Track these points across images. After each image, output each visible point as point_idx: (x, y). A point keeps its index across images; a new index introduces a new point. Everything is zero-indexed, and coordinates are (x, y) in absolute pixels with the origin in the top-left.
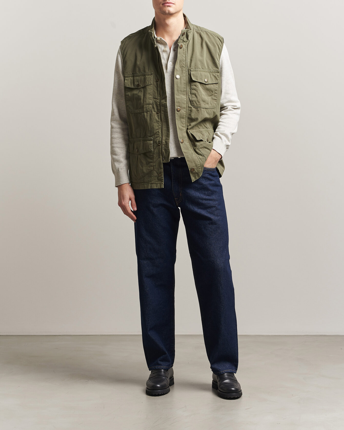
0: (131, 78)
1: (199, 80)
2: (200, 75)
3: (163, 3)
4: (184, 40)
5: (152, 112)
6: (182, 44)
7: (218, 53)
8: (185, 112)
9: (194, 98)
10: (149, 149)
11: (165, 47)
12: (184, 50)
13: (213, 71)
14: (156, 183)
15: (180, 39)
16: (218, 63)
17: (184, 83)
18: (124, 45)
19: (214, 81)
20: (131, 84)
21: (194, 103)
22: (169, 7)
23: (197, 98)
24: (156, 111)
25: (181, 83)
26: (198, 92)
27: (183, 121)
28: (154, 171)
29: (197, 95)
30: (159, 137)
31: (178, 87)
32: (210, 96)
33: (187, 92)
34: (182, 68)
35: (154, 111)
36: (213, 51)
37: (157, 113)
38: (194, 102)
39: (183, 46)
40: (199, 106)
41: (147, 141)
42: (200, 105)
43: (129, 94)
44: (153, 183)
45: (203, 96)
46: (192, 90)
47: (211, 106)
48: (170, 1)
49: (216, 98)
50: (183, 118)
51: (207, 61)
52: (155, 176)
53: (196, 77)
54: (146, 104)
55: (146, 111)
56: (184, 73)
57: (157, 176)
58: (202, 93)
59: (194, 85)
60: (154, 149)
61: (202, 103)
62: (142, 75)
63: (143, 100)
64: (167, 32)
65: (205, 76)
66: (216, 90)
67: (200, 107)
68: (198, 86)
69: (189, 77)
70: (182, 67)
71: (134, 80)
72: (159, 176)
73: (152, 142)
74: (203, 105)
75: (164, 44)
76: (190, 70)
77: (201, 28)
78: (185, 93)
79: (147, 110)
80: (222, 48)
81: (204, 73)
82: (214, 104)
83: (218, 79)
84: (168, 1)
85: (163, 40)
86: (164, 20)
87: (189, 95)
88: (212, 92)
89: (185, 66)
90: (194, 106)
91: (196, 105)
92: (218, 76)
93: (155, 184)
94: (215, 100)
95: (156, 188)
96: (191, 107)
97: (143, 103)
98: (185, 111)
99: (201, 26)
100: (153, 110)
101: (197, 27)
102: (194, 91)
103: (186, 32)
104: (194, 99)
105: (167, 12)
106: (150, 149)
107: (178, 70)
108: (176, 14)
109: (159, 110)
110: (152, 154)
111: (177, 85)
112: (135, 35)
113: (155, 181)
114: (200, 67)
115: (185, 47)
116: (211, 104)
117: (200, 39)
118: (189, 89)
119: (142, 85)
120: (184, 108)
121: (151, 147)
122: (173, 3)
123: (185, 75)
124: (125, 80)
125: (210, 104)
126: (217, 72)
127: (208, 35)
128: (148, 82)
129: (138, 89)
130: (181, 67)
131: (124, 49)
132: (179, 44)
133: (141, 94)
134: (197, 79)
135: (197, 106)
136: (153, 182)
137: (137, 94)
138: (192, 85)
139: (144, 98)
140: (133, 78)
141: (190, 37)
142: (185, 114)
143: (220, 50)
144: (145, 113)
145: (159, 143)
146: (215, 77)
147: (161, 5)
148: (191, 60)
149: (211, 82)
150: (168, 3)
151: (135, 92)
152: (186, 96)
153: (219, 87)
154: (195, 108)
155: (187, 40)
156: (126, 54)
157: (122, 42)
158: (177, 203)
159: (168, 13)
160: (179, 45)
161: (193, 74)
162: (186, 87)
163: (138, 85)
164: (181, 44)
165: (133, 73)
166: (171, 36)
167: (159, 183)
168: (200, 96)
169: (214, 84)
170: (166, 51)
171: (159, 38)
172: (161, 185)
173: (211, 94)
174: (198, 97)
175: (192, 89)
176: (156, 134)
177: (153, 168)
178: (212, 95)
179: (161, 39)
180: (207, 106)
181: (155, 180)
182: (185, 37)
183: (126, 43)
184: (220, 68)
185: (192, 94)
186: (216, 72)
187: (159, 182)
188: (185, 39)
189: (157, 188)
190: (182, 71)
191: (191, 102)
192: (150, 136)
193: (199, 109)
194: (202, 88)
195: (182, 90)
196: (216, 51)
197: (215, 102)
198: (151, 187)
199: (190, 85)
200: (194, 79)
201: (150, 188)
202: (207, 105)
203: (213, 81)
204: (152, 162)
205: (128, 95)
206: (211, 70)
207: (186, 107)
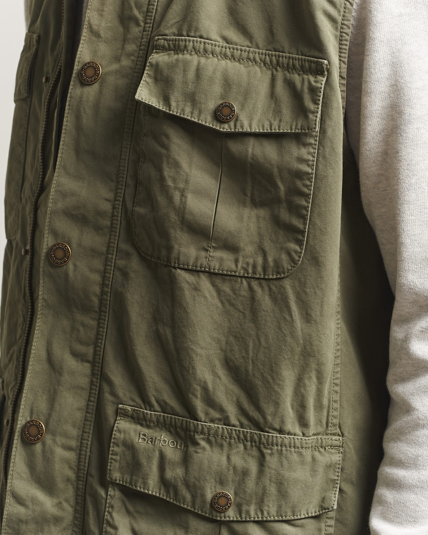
1: (173, 104)
2: (191, 74)
8: (96, 277)
9: (143, 204)
13: (297, 63)
19: (288, 118)
31: (79, 127)
32: (264, 203)
33: (123, 162)
34: (128, 28)
40: (165, 252)
42: (169, 247)
47: (260, 260)
50: (86, 309)
56: (130, 55)
61: (181, 236)
66: (299, 176)
67: (169, 259)
70: (127, 23)
74: (190, 250)
78: (113, 169)
82: (285, 257)
87: (129, 186)
88: (271, 181)
89: (140, 17)
90: (144, 248)
92: (312, 89)
98: (98, 272)
104: (142, 210)
107: (107, 34)
111: (78, 117)
118: (133, 152)
120: (93, 251)
123: (129, 65)
125: (247, 248)
126: (314, 66)
130: (127, 19)
135: (157, 253)
142: (97, 290)
146: (298, 96)
149: (267, 127)
161: (156, 68)
186: (310, 68)
190: (124, 40)
197: (293, 246)
199: (139, 127)
203: (281, 121)
206: (286, 51)
207: (104, 249)
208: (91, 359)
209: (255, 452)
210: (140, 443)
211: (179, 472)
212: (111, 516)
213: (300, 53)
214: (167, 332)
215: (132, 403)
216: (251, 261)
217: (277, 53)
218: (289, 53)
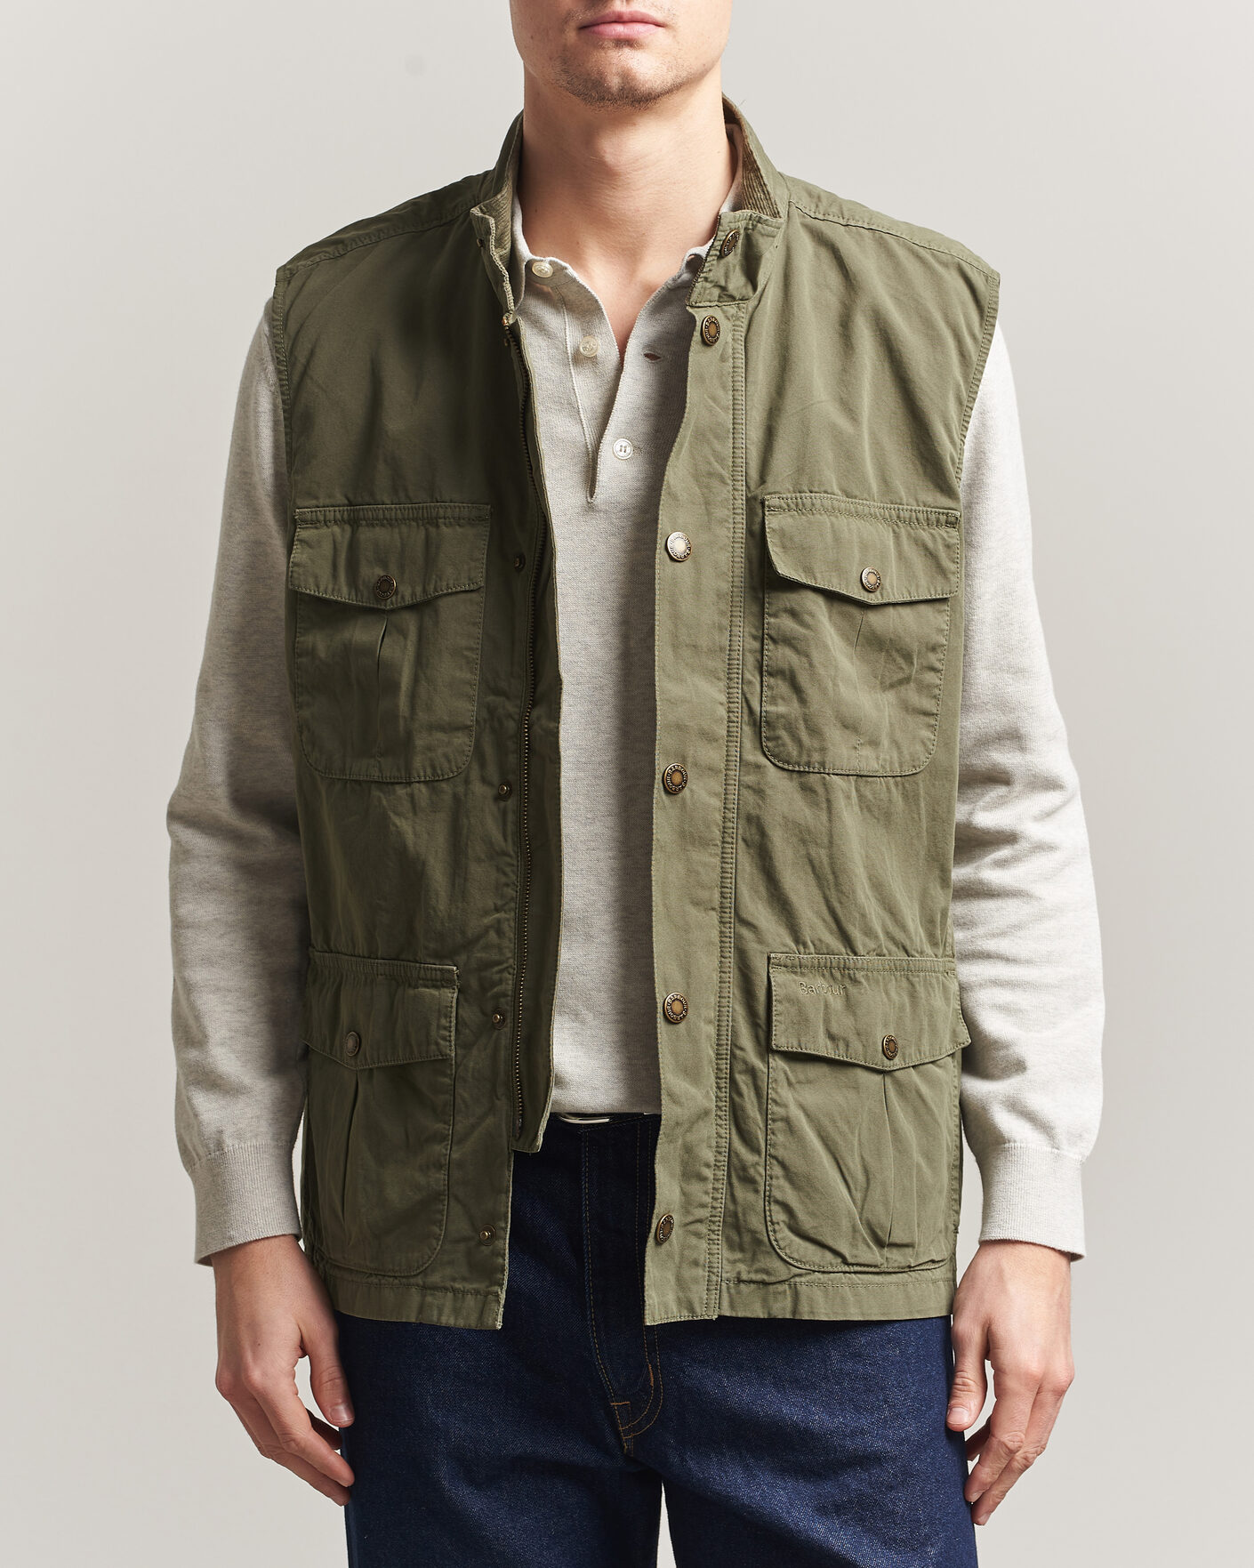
0: (336, 529)
1: (818, 575)
2: (829, 538)
3: (583, 16)
4: (731, 287)
5: (467, 782)
6: (717, 314)
7: (958, 386)
8: (716, 803)
9: (780, 701)
10: (428, 1044)
11: (587, 332)
12: (723, 359)
13: (920, 516)
14: (454, 1291)
15: (706, 279)
16: (953, 463)
17: (719, 595)
18: (298, 295)
19: (923, 582)
20: (335, 576)
21: (777, 738)
22: (627, 51)
23: (803, 701)
24: (495, 779)
25: (697, 591)
26: (816, 661)
27: (705, 865)
28: (453, 1203)
29: (803, 679)
30: (499, 963)
31: (676, 617)
32: (892, 686)
33: (735, 655)
34: (708, 487)
35: (484, 780)
36: (924, 374)
37: (499, 798)
38: (783, 734)
39: (725, 325)
40: (816, 757)
41: (416, 987)
42: (823, 750)
43: (320, 642)
44: (435, 1288)
45: (842, 689)
46: (771, 647)
47: (895, 756)
48: (638, 7)
49: (933, 702)
50: (704, 843)
51: (876, 443)
52: (458, 1241)
53: (803, 553)
54: (431, 728)
55: (429, 771)
56: (722, 521)
57: (465, 1239)
58: (836, 667)
59: (786, 611)
60: (464, 1046)
61: (834, 734)
62: (414, 519)
63: (413, 696)
64: (603, 222)
65: (864, 548)
66: (934, 649)
67: (823, 764)
68: (812, 615)
69: (754, 553)
70: (706, 480)
71: (353, 546)
72: (481, 1243)
73: (450, 995)
74: (842, 751)
75: (583, 308)
76: (763, 503)
77: (845, 209)
78: (719, 665)
79: (433, 767)
80: (984, 352)
81: (856, 523)
82: (919, 748)
83: (952, 567)
84: (618, 6)
85: (574, 280)
86: (590, 136)
87: (750, 682)
88: (908, 657)
89: (726, 474)
90: (784, 756)
91: (795, 753)
92: (948, 546)
93: (450, 1295)
94: (927, 719)
95: (452, 1322)
96: (758, 767)
97: (407, 715)
98: (717, 795)
99: (843, 194)
100: (475, 773)
101: (814, 195)
102: (781, 655)
103: (746, 229)
104: (781, 709)
105: (614, 82)
106: (433, 1047)
107: (683, 496)
108: (677, 98)
109: (511, 777)
110: (447, 1080)
111: (673, 603)
112: (380, 230)
113: (448, 1271)
114: (831, 478)
115: (730, 339)
116: (899, 748)
117: (833, 278)
118: (749, 640)
119: (406, 591)
120: (710, 769)
121: (445, 1028)
122: (659, 16)
123: (724, 533)
124: (297, 547)
125: (885, 742)
126: (943, 518)
127: (890, 254)
128: (449, 570)
129: (383, 611)
130: (704, 477)
131: (293, 327)
132: (700, 316)
133: (400, 653)
134: (808, 570)
135: (805, 759)
136: (435, 1278)
137: (367, 651)
138: (773, 609)
139: (416, 680)
140: (353, 533)
141: (769, 270)
142: (718, 817)
143: (972, 370)
144: (423, 788)
145: (497, 1010)
146: (931, 555)
147: (571, 36)
148: (770, 433)
149: (906, 594)
150: (619, 20)
151: (362, 634)
152: (722, 685)
153: (953, 623)
154: (785, 774)
155: (750, 288)
156: (308, 362)
157: (286, 275)
158: (627, 1432)
159: (622, 89)
160: (698, 324)
161: (782, 533)
162: (726, 622)
163: (384, 586)
164: (710, 312)
165: (351, 496)
166: (630, 253)
167: (477, 1292)
168: (823, 691)
169: (923, 608)
170: (593, 360)
171: (544, 267)
172: (484, 1304)
173: (901, 675)
174: (812, 692)
175: (771, 638)
176: (482, 942)
177: (442, 1176)
178: (907, 680)
179: (558, 270)
180: (868, 760)
181: (451, 1263)
182: (738, 268)
183: (315, 282)
184: (961, 490)
185: (771, 674)
186: (938, 521)
187: (475, 1286)
188: (737, 282)
189: (461, 1323)
190: (707, 503)
191: (761, 726)
192: (440, 956)
193: (813, 779)
194: (838, 629)
195: (704, 642)
196: (941, 371)
197: (926, 733)
198: (421, 1310)
199: (755, 609)
200: (784, 566)
201: (413, 1320)
202: (867, 752)
203: (917, 586)
204: (443, 1138)
205: (312, 653)
206: (905, 502)
207: (723, 766)
208: (716, 904)
209: (905, 984)
210: (802, 993)
211: (848, 1021)
212: (777, 1092)
213: (921, 504)
214: (821, 855)
215: (785, 950)
216: (888, 757)
217: (896, 506)
218: (907, 505)
